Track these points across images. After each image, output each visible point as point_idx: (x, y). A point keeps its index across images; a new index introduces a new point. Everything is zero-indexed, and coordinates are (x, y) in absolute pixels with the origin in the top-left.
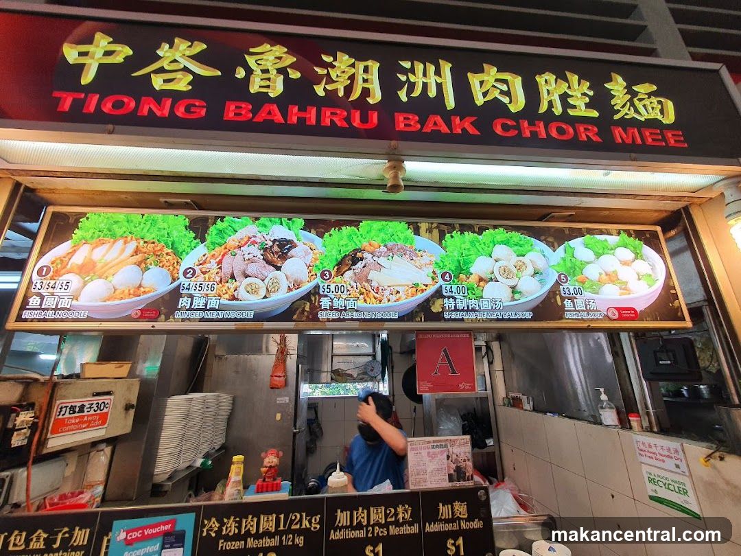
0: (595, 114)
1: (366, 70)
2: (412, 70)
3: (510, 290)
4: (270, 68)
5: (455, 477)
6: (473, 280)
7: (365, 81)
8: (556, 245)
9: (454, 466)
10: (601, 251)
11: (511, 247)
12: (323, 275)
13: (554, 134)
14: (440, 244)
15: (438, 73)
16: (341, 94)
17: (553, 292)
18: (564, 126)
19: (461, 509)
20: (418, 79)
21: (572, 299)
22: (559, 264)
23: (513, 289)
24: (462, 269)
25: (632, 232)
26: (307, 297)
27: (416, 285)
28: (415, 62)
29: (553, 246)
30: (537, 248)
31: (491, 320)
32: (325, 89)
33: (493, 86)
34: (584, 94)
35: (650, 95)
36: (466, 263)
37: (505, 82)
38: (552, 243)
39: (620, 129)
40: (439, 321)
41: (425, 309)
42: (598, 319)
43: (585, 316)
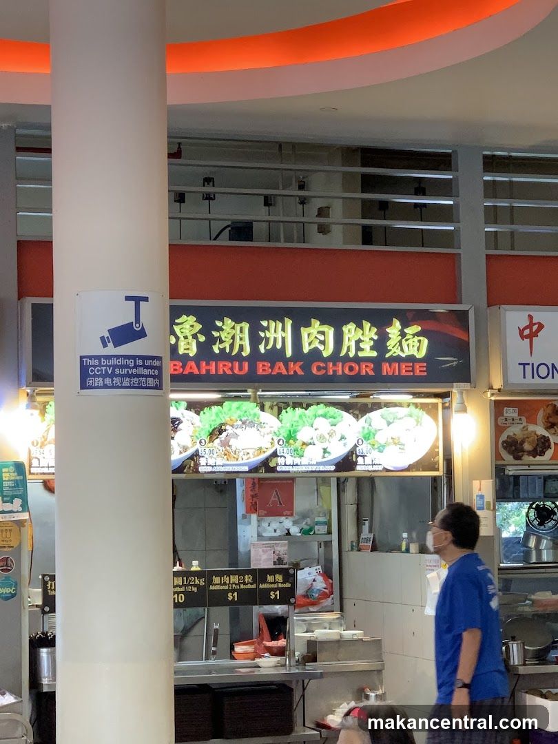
0: (374, 354)
1: (241, 331)
2: (268, 328)
3: (322, 451)
4: (188, 335)
5: (277, 563)
6: (298, 444)
7: (241, 339)
8: (360, 416)
9: (277, 557)
10: (391, 421)
11: (327, 419)
12: (200, 442)
13: (347, 371)
14: (278, 418)
15: (283, 329)
16: (228, 351)
17: (352, 452)
18: (353, 365)
19: (279, 578)
20: (270, 335)
21: (364, 456)
22: (359, 431)
23: (325, 451)
24: (291, 437)
25: (419, 405)
26: (192, 458)
27: (261, 448)
28: (270, 321)
29: (357, 417)
30: (345, 419)
31: (307, 472)
32: (219, 348)
33: (316, 337)
34: (372, 339)
35: (414, 335)
36: (295, 432)
37: (323, 333)
38: (358, 415)
39: (388, 364)
40: (274, 472)
41: (265, 465)
42: (378, 470)
43: (370, 468)
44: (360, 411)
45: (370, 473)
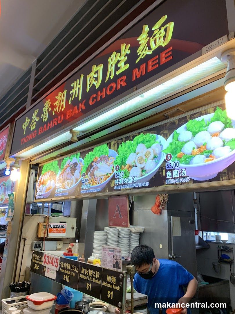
0: (127, 66)
1: (63, 95)
3: (141, 170)
5: (115, 266)
6: (127, 168)
7: (63, 101)
8: (168, 134)
10: (197, 131)
11: (145, 144)
12: (83, 175)
13: (108, 92)
14: (117, 151)
16: (57, 111)
17: (161, 168)
18: (113, 85)
19: (114, 280)
21: (171, 170)
22: (168, 148)
23: (143, 170)
24: (123, 163)
26: (79, 185)
27: (107, 175)
28: (75, 82)
29: (166, 137)
30: (158, 141)
34: (126, 55)
35: (161, 28)
36: (125, 158)
38: (167, 134)
39: (137, 69)
40: (112, 191)
41: (109, 186)
42: (185, 183)
43: (178, 181)
44: (168, 129)
45: (179, 186)
